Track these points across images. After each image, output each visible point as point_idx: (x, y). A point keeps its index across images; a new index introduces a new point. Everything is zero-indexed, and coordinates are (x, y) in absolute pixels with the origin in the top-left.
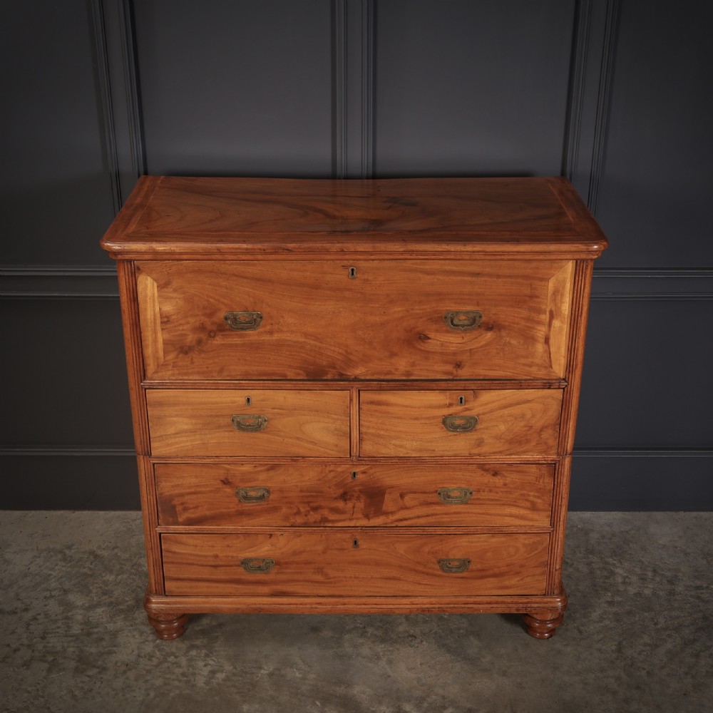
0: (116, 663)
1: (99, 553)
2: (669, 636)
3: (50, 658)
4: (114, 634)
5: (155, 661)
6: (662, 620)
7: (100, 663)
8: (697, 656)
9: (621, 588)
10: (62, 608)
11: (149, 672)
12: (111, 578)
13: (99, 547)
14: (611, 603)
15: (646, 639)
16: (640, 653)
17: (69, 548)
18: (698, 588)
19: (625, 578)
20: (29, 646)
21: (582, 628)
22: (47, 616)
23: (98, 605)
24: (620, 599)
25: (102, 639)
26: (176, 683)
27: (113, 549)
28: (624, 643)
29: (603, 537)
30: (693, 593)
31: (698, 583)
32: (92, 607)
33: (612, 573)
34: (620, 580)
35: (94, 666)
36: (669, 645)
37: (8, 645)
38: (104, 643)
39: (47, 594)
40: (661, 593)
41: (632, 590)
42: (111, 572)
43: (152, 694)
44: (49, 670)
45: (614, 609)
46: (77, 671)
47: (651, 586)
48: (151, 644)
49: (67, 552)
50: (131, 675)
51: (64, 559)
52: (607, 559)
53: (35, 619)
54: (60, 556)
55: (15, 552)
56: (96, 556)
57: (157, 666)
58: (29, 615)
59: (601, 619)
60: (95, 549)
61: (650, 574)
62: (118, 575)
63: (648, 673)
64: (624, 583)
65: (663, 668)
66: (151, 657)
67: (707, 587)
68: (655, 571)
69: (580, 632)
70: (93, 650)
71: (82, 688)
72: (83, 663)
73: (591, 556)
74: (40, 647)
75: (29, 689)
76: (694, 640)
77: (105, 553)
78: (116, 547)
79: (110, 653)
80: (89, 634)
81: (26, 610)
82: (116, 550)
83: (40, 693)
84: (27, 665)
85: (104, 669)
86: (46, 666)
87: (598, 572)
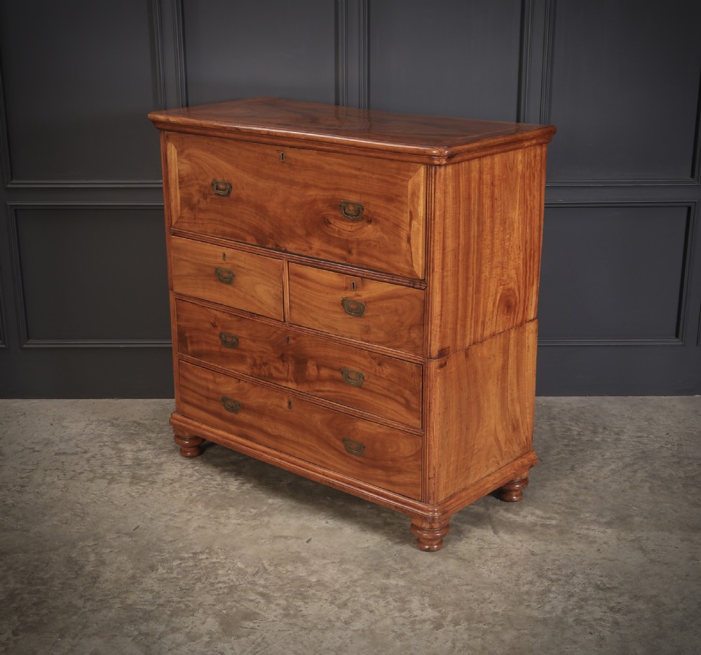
0: (163, 479)
1: (141, 422)
2: (614, 462)
3: (109, 477)
4: (161, 464)
5: (195, 478)
6: (608, 454)
7: (150, 479)
8: (635, 472)
9: (577, 437)
10: (114, 452)
11: (191, 483)
12: (154, 435)
13: (141, 419)
14: (566, 445)
15: (594, 463)
16: (589, 471)
17: (117, 419)
18: (638, 437)
19: (579, 432)
20: (91, 471)
21: (542, 458)
22: (103, 455)
23: (145, 449)
24: (574, 443)
25: (150, 467)
26: (213, 489)
27: (153, 420)
28: (576, 466)
29: (563, 410)
30: (635, 440)
31: (639, 434)
32: (140, 450)
33: (570, 430)
34: (576, 433)
35: (146, 481)
36: (613, 466)
37: (74, 471)
38: (152, 469)
39: (102, 444)
40: (608, 440)
41: (584, 439)
42: (153, 432)
43: (194, 495)
44: (109, 483)
45: (570, 449)
46: (131, 483)
47: (601, 436)
48: (191, 470)
49: (115, 422)
50: (177, 485)
51: (113, 425)
52: (565, 422)
53: (93, 457)
54: (108, 424)
55: (71, 422)
56: (139, 424)
57: (197, 480)
58: (89, 455)
59: (559, 453)
60: (137, 419)
61: (600, 430)
62: (158, 433)
63: (595, 481)
64: (579, 434)
65: (605, 478)
66: (191, 476)
67: (647, 437)
68: (605, 428)
69: (541, 460)
70: (143, 473)
71: (138, 492)
72: (135, 479)
73: (552, 421)
74: (100, 471)
75: (95, 493)
76: (634, 464)
77: (147, 422)
78: (155, 419)
79: (157, 474)
80: (139, 465)
81: (85, 452)
82: (155, 421)
83: (104, 495)
84: (91, 480)
85: (154, 482)
86: (107, 481)
87: (558, 429)
